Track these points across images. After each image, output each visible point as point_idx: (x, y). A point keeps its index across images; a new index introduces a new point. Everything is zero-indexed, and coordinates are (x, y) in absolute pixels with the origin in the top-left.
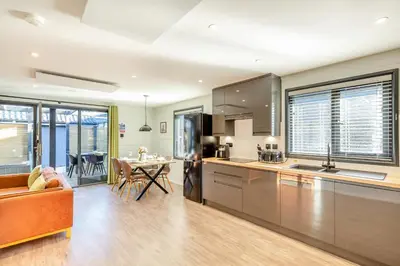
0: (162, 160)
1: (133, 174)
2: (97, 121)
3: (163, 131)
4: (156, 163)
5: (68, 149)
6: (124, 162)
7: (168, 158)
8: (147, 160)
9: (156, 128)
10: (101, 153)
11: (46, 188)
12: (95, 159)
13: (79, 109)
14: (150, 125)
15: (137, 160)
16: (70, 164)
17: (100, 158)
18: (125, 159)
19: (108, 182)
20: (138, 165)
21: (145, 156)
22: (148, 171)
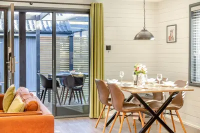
0: (170, 85)
1: (125, 105)
2: (72, 29)
3: (171, 40)
4: (159, 89)
5: (38, 68)
6: (114, 86)
7: (179, 83)
8: (146, 85)
9: (160, 35)
10: (80, 74)
11: (25, 110)
12: (73, 82)
13: (54, 11)
14: (150, 30)
15: (132, 84)
16: (42, 88)
17: (79, 81)
18: (114, 81)
19: (91, 115)
20: (134, 91)
21: (143, 79)
22: (148, 101)
